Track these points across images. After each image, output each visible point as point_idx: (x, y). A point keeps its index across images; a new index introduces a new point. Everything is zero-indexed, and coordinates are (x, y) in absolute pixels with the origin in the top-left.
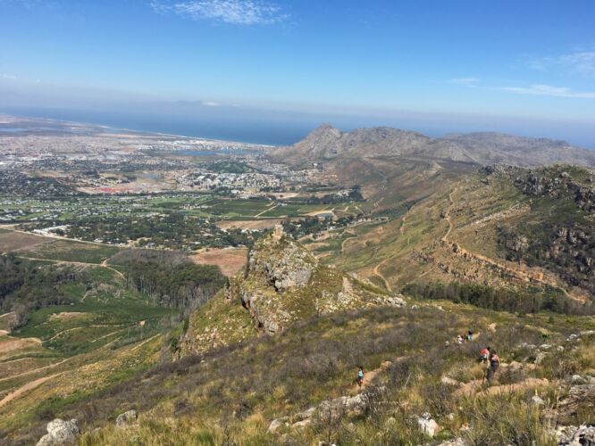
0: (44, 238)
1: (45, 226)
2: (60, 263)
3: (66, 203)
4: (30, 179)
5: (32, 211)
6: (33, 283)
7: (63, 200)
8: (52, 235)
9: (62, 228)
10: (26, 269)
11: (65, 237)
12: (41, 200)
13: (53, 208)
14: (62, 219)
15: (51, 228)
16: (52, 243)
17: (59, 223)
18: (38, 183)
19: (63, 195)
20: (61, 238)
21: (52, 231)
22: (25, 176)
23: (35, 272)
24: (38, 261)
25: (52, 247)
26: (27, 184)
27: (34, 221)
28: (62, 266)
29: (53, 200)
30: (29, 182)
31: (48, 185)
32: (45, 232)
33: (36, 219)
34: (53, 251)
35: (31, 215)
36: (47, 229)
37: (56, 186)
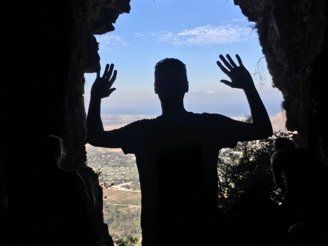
0: (119, 191)
1: (118, 184)
2: (132, 206)
3: (128, 168)
4: (104, 154)
5: (108, 174)
6: (119, 219)
7: (125, 166)
8: (123, 189)
9: (129, 184)
10: (113, 211)
11: (131, 190)
12: (112, 167)
13: (121, 171)
14: (127, 178)
15: (122, 185)
16: (124, 194)
17: (126, 181)
18: (109, 156)
19: (125, 163)
20: (129, 190)
21: (123, 187)
22: (100, 152)
23: (118, 212)
24: (119, 206)
25: (124, 197)
26: (102, 158)
27: (111, 180)
28: (134, 208)
29: (119, 166)
30: (103, 156)
31: (115, 157)
32: (118, 187)
33: (112, 179)
34: (126, 199)
35: (108, 177)
36: (120, 185)
37: (119, 158)
